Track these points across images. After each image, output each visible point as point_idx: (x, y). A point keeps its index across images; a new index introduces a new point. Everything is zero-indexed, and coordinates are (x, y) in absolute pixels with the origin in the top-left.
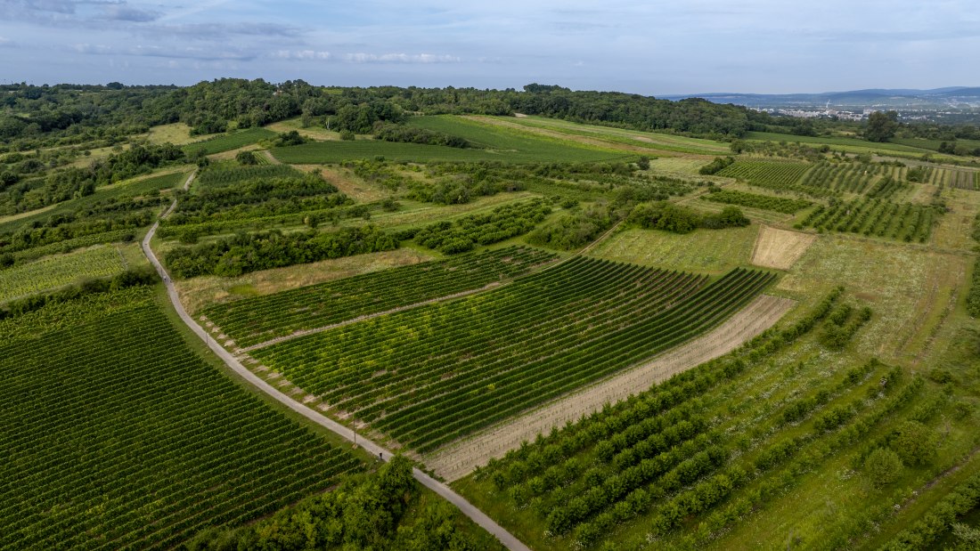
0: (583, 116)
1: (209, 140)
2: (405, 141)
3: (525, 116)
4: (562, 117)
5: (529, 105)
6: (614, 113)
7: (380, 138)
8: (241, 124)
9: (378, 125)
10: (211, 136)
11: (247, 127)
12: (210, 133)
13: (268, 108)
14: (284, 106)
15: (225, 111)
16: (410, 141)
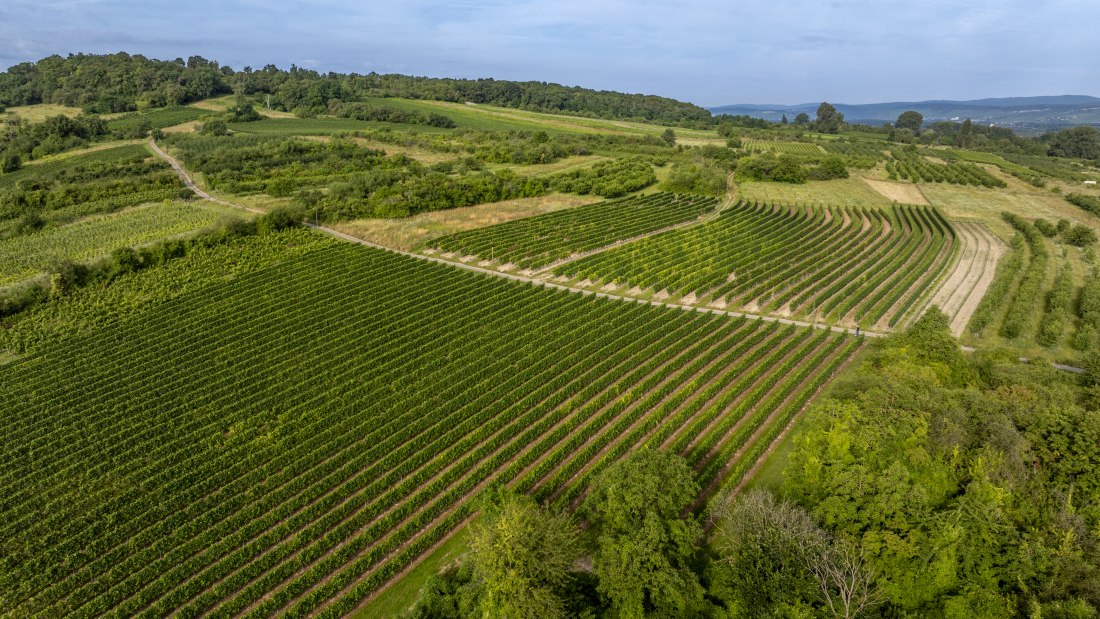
0: (540, 104)
1: (120, 119)
2: (380, 120)
3: (474, 104)
4: (515, 105)
5: (478, 92)
6: (572, 101)
7: (347, 116)
8: (153, 102)
9: (335, 103)
10: (120, 115)
11: (161, 106)
12: (113, 112)
13: (183, 83)
14: (207, 80)
15: (119, 87)
16: (385, 120)
